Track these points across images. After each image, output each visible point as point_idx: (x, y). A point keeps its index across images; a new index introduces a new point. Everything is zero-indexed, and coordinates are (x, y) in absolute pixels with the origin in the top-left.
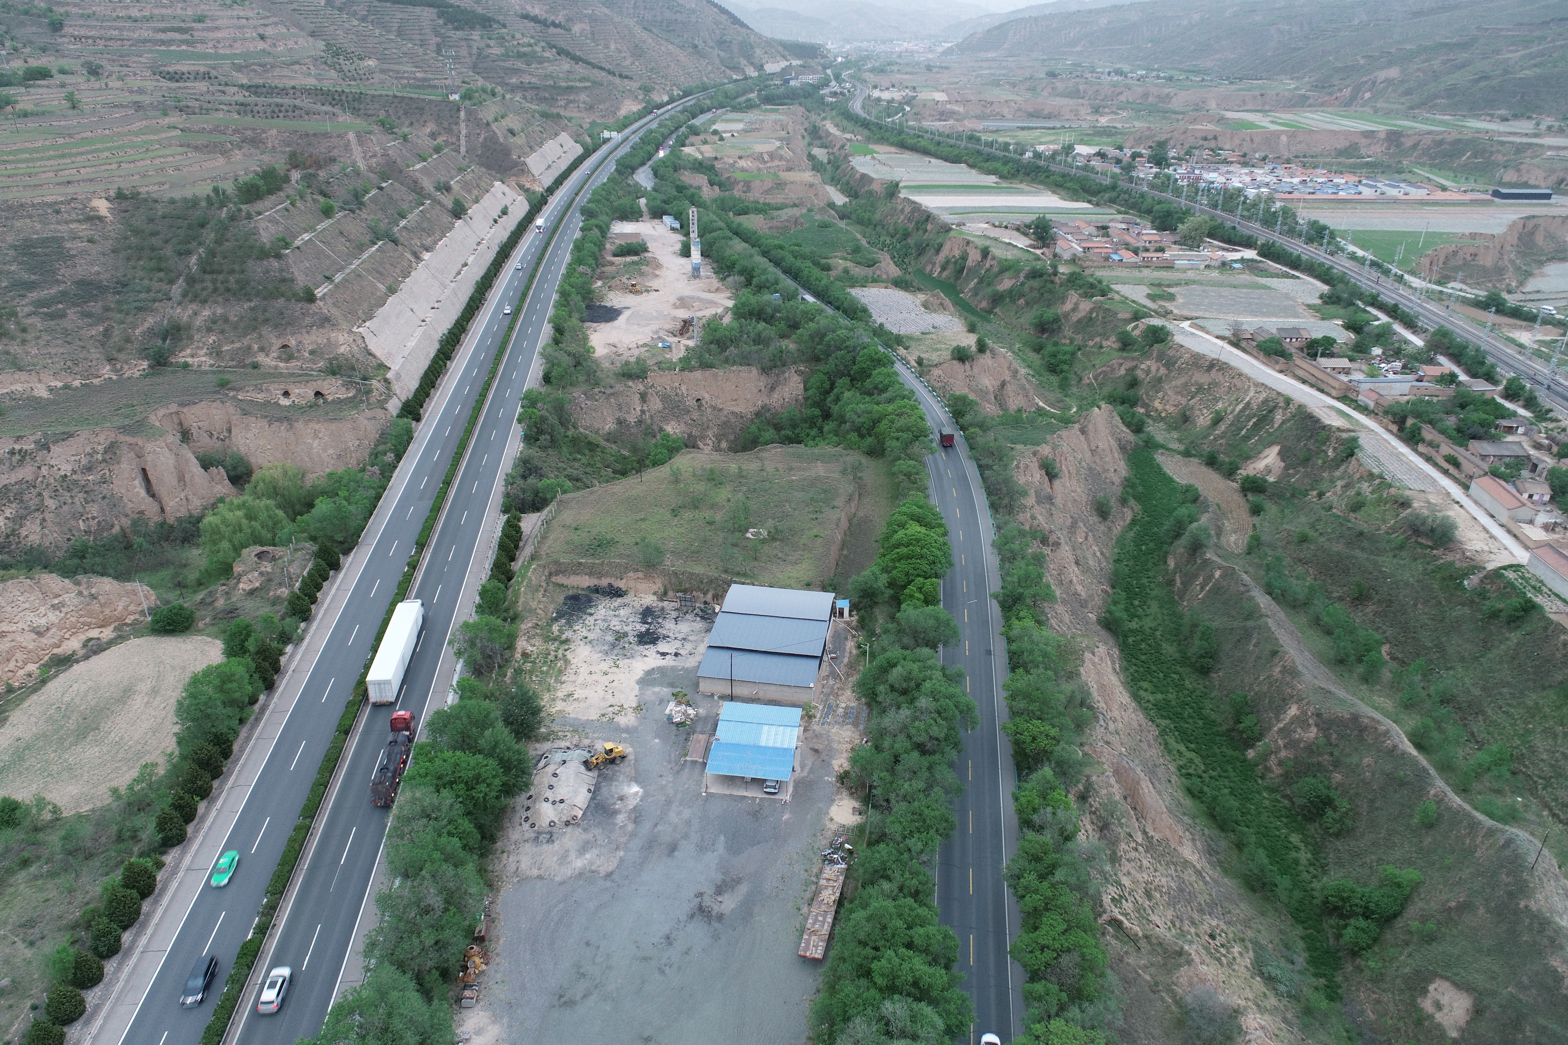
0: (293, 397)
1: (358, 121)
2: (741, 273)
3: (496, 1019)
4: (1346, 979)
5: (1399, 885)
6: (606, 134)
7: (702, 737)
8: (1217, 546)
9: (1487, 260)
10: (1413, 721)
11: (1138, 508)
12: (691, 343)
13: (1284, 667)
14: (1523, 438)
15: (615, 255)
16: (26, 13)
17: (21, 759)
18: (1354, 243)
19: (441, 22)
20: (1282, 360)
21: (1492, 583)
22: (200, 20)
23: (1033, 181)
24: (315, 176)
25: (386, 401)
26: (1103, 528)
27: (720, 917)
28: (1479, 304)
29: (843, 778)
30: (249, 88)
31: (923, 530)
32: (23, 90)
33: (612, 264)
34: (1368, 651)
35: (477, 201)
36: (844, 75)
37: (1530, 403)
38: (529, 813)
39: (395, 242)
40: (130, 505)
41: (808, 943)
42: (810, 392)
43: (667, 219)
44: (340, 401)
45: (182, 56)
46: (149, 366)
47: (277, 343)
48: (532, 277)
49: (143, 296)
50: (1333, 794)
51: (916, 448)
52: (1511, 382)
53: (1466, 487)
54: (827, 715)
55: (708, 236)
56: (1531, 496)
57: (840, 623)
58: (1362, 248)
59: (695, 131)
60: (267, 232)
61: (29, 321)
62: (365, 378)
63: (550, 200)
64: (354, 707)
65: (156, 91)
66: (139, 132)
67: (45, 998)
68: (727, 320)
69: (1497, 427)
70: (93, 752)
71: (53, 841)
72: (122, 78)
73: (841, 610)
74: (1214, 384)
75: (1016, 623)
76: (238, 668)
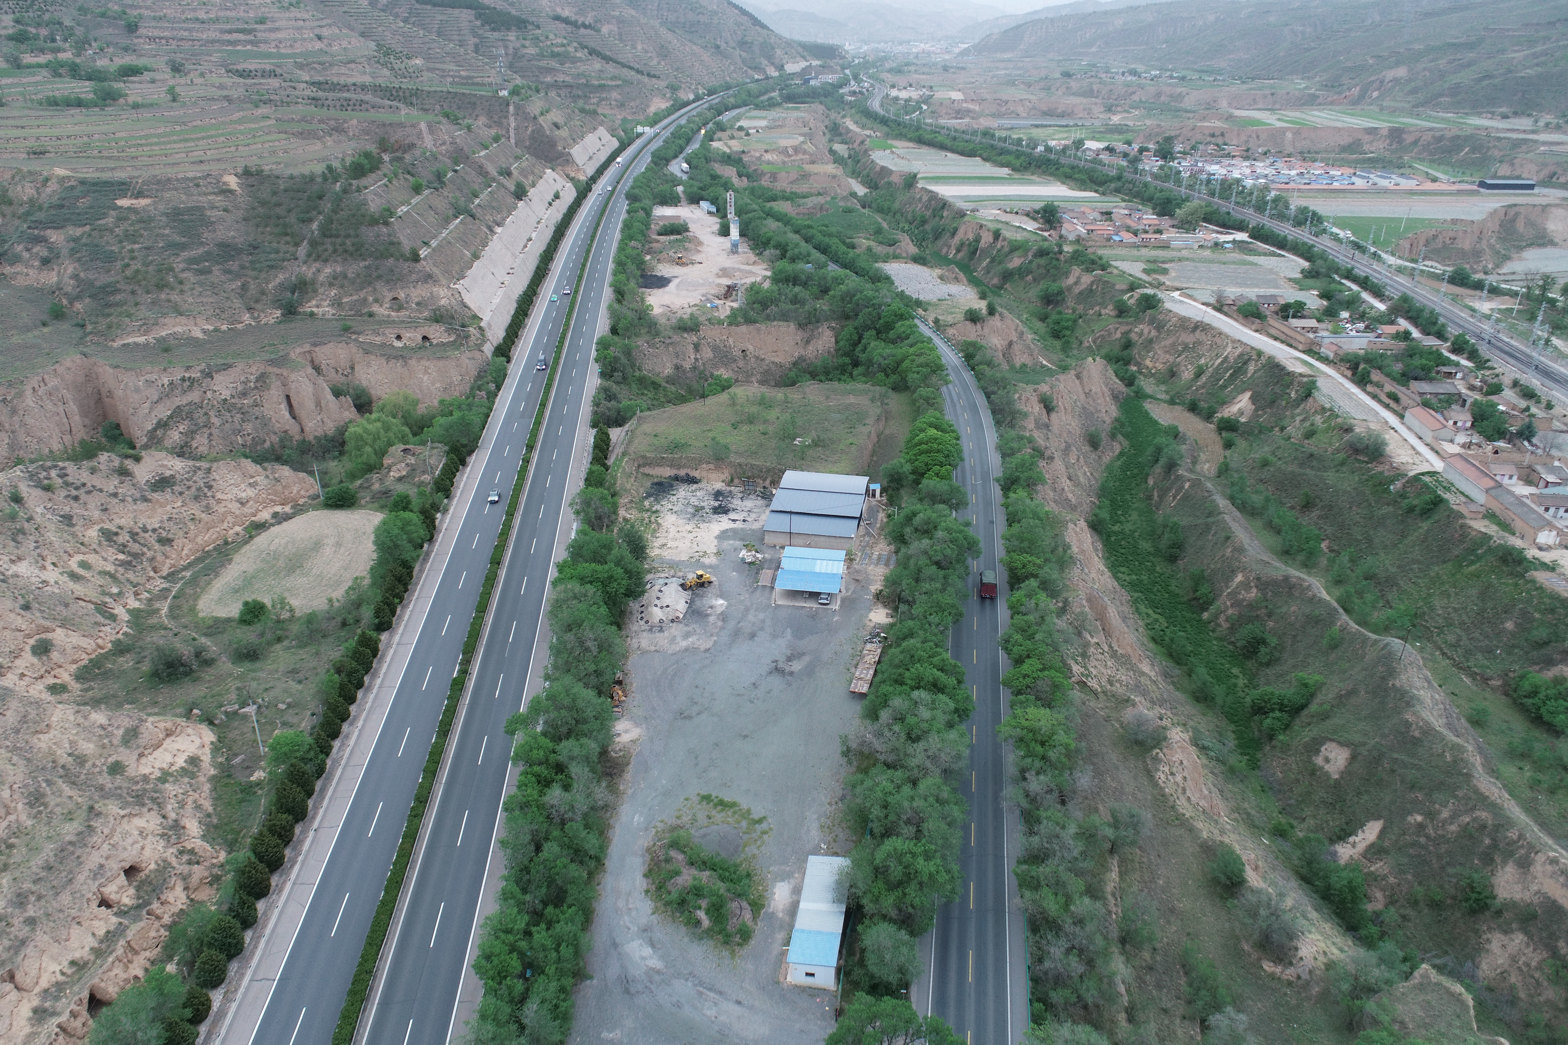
0: (404, 340)
1: (425, 114)
2: (776, 247)
3: (637, 725)
4: (1264, 755)
5: (1306, 685)
6: (640, 129)
7: (770, 573)
8: (1191, 469)
9: (1466, 244)
10: (1338, 592)
11: (1126, 443)
12: (735, 305)
13: (1234, 547)
14: (1460, 381)
15: (660, 234)
16: (103, 15)
17: (252, 582)
18: (1334, 224)
19: (478, 23)
20: (1258, 321)
21: (1412, 486)
22: (262, 21)
23: (1044, 173)
24: (400, 159)
25: (482, 345)
26: (1093, 456)
27: (791, 674)
28: (1444, 278)
29: (878, 596)
30: (313, 84)
31: (940, 434)
32: (123, 85)
33: (658, 241)
34: (1308, 543)
35: (533, 185)
36: (863, 75)
37: (1473, 355)
38: (643, 615)
39: (473, 216)
40: (278, 425)
41: (857, 685)
42: (841, 343)
43: (704, 204)
44: (443, 344)
45: (250, 55)
46: (283, 315)
47: (389, 296)
48: (588, 251)
49: (273, 256)
50: (1266, 636)
51: (934, 379)
52: (1457, 337)
53: (1402, 417)
54: (865, 559)
55: (745, 217)
56: (1455, 423)
57: (873, 500)
58: (1344, 229)
59: (721, 127)
60: (374, 205)
61: (184, 275)
62: (463, 326)
63: (594, 187)
64: (500, 549)
65: (237, 87)
66: (240, 121)
67: (320, 709)
68: (766, 285)
69: (1438, 372)
70: (304, 580)
71: (295, 628)
72: (202, 75)
73: (874, 491)
74: (1200, 343)
75: (1013, 496)
76: (412, 516)
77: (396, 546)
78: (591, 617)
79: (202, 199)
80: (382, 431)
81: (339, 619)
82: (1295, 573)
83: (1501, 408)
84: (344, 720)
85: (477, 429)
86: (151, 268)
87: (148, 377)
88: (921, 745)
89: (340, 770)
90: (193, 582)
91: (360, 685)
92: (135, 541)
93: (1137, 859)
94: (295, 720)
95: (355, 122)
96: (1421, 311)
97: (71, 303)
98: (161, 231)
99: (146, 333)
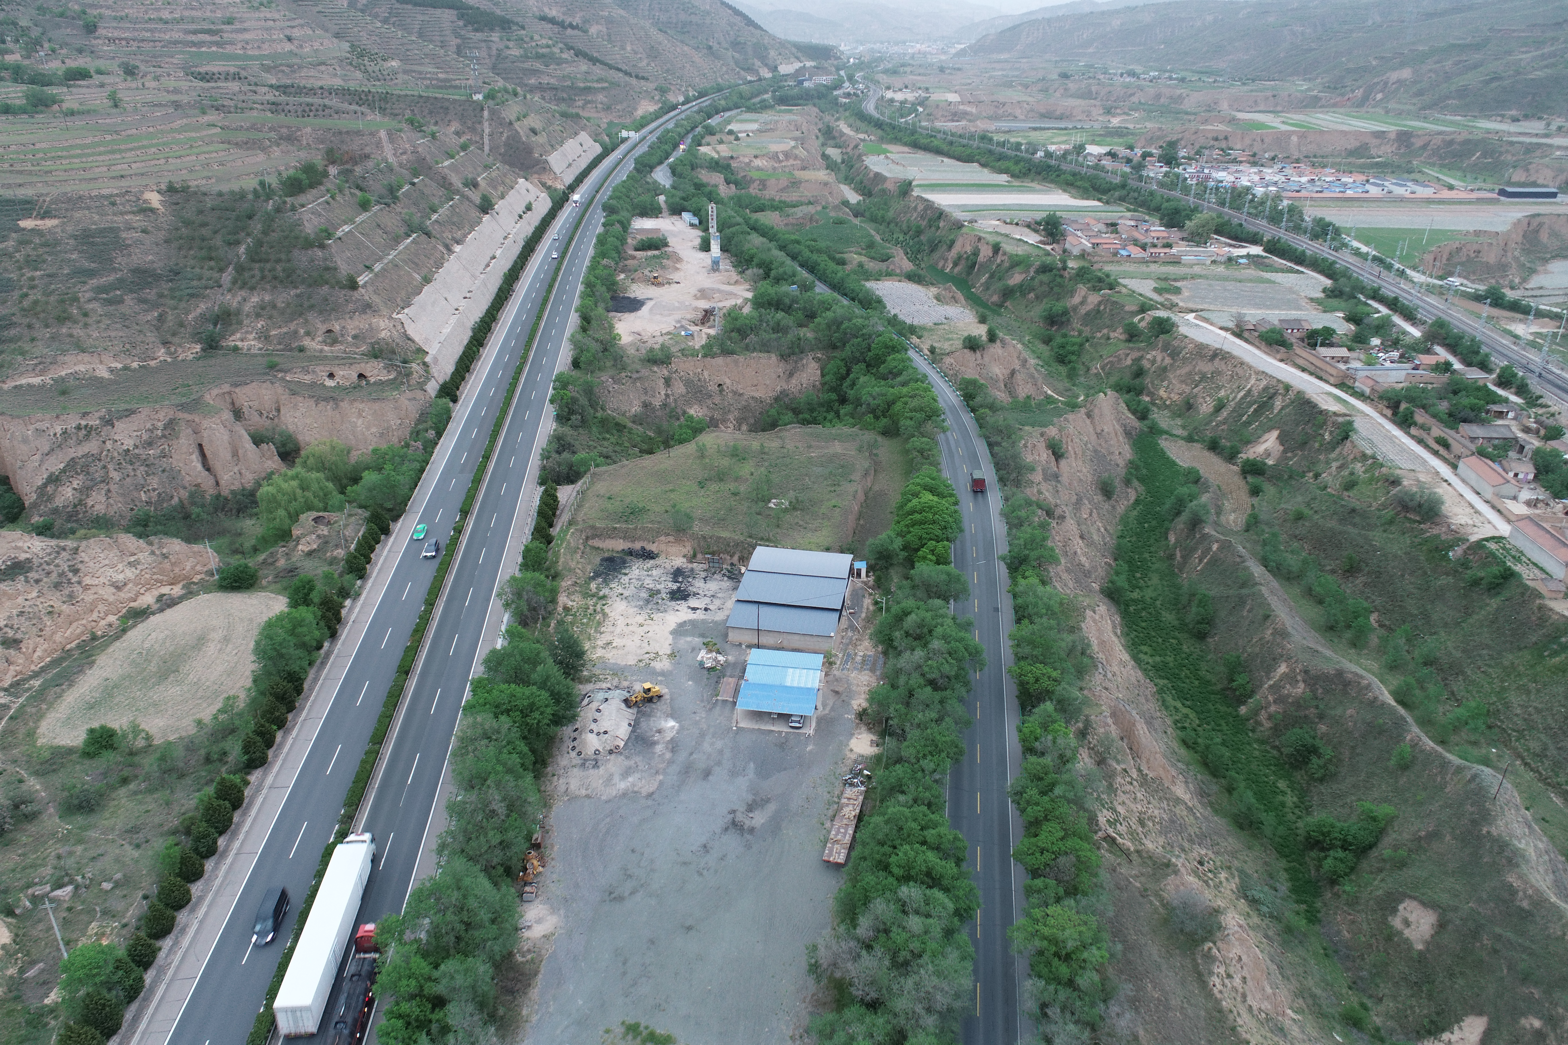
0: (337, 379)
1: (386, 119)
2: (759, 266)
3: (554, 910)
4: (1325, 904)
5: (1374, 819)
6: (624, 134)
7: (732, 681)
8: (1217, 524)
9: (1491, 257)
10: (1397, 681)
11: (1141, 489)
12: (712, 332)
13: (1275, 629)
14: (1513, 423)
15: (637, 249)
16: (62, 15)
17: (111, 696)
18: (1357, 238)
19: (461, 23)
20: (1283, 349)
21: (1475, 553)
22: (229, 22)
23: (1045, 179)
24: (351, 171)
25: (425, 383)
26: (1107, 506)
27: (752, 830)
28: (1478, 298)
29: (862, 715)
30: (278, 88)
31: (935, 499)
32: (65, 89)
33: (634, 258)
34: (1356, 618)
35: (502, 197)
36: (858, 76)
37: (1522, 390)
38: (575, 743)
39: (428, 234)
40: (188, 478)
41: (831, 850)
42: (827, 378)
43: (686, 216)
44: (381, 383)
45: (214, 57)
46: (203, 350)
47: (323, 328)
49: (195, 283)
50: (1318, 743)
51: (929, 426)
52: (1504, 370)
53: (1454, 467)
54: (846, 662)
55: (728, 231)
56: (1516, 475)
57: (858, 583)
58: (1367, 244)
59: (710, 131)
60: (310, 225)
61: (90, 306)
62: (405, 362)
63: (572, 196)
64: (412, 652)
65: (191, 90)
66: (181, 130)
67: (155, 889)
68: (747, 310)
69: (1488, 412)
70: (176, 690)
71: (149, 763)
72: (157, 78)
73: (859, 571)
74: (1217, 373)
75: (1022, 581)
76: (307, 614)
77: (281, 656)
78: (500, 768)
79: (119, 219)
80: (299, 492)
81: (203, 752)
82: (1349, 664)
84: (179, 908)
85: (404, 491)
86: (52, 298)
87: (39, 425)
88: (910, 979)
89: (162, 987)
90: (40, 696)
91: (211, 852)
94: (119, 906)
95: (310, 130)
96: (1459, 337)
98: (68, 256)
99: (42, 373)
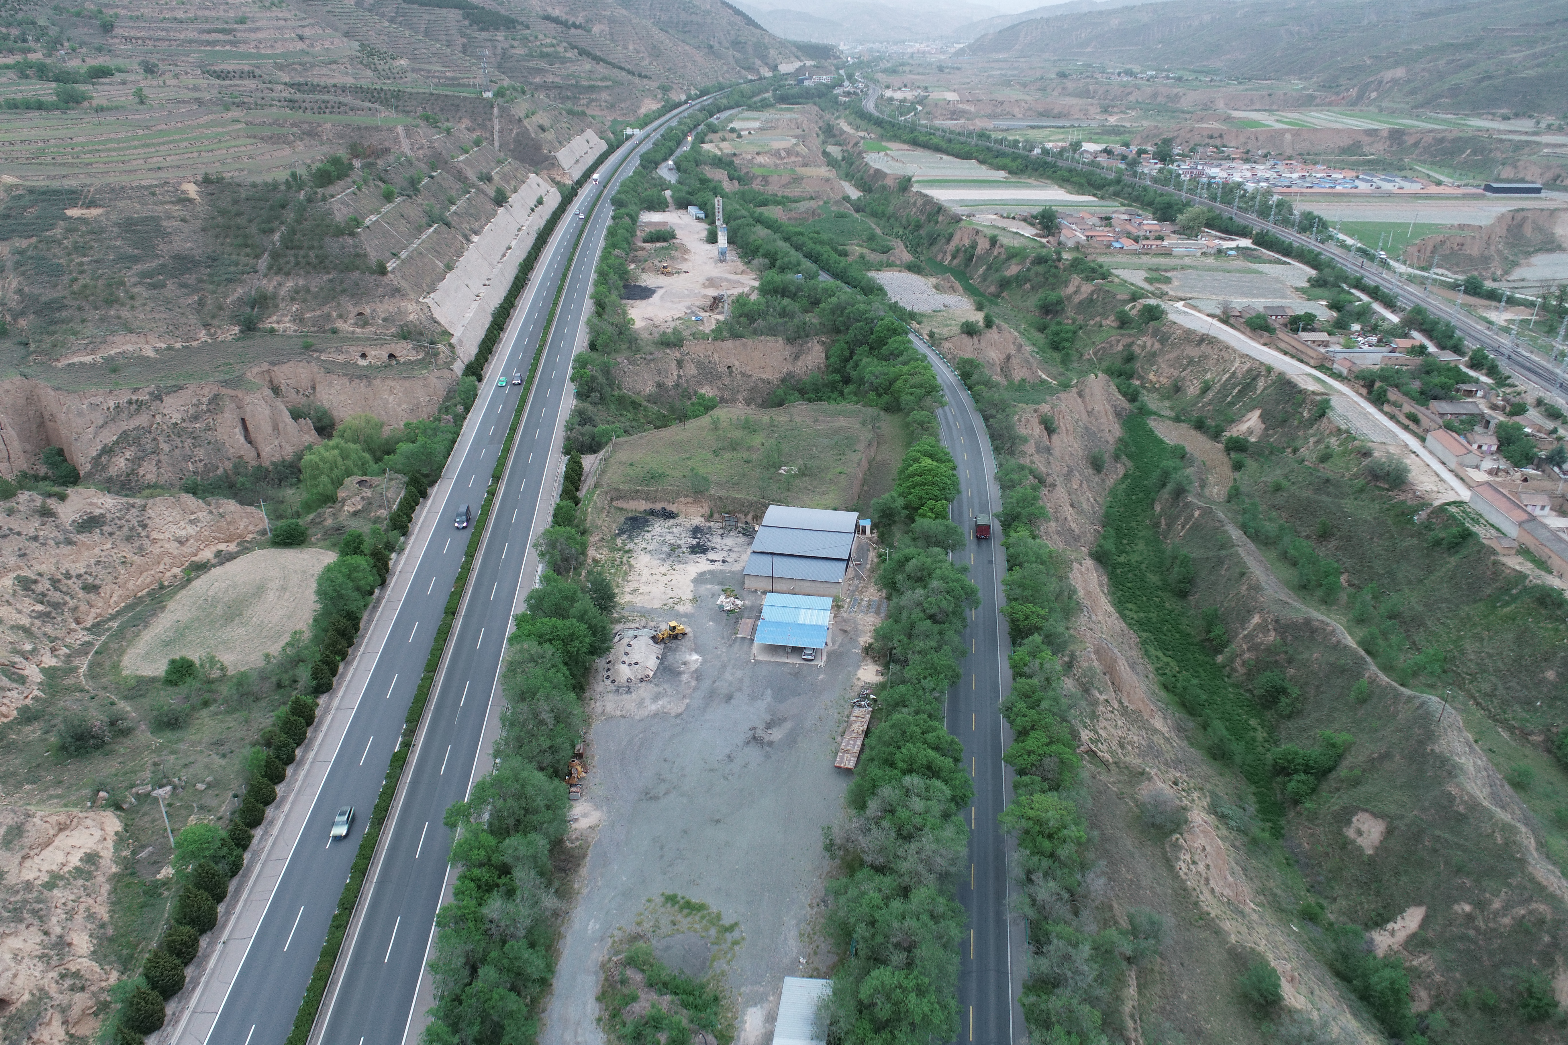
0: (369, 359)
1: (401, 116)
2: (765, 256)
3: (597, 807)
4: (1289, 822)
5: (1333, 745)
6: (629, 131)
7: (750, 622)
8: (1200, 494)
9: (1474, 250)
10: (1361, 632)
11: (1130, 464)
12: (721, 318)
13: (1250, 585)
14: (1481, 400)
15: (646, 241)
16: (78, 15)
17: (183, 635)
18: (1341, 231)
19: (466, 23)
20: (1266, 334)
21: (1437, 517)
22: (242, 21)
23: (1041, 176)
24: (374, 164)
25: (451, 363)
26: (1096, 479)
27: (770, 744)
28: (1454, 287)
29: (868, 650)
30: (292, 85)
31: (935, 463)
32: (91, 87)
33: (643, 249)
34: (1327, 578)
35: (515, 191)
36: (858, 75)
37: (1492, 371)
38: (609, 673)
39: (448, 225)
40: (232, 450)
41: (842, 758)
42: (832, 360)
43: (692, 210)
44: (411, 363)
45: (228, 56)
46: (241, 331)
47: (354, 311)
48: (570, 260)
49: (232, 269)
50: (1287, 684)
51: (928, 401)
52: (1476, 352)
53: (1423, 440)
54: (853, 606)
55: (734, 224)
56: (1480, 447)
57: (863, 538)
58: (1351, 236)
59: (713, 129)
60: (340, 214)
61: (136, 290)
62: (432, 343)
63: (580, 192)
64: (456, 596)
65: (210, 88)
66: (208, 125)
67: (243, 790)
68: (754, 297)
69: (1458, 390)
70: (241, 631)
71: (225, 690)
72: (176, 76)
73: (864, 527)
74: (1206, 357)
75: (1013, 534)
76: (361, 561)
77: (340, 596)
78: (547, 684)
79: (159, 208)
80: (339, 459)
81: (274, 679)
82: (1318, 615)
83: (1528, 430)
84: (267, 803)
85: (440, 458)
86: (100, 283)
87: (93, 400)
88: (913, 846)
89: (259, 866)
90: (120, 634)
91: (290, 759)
92: (56, 589)
93: (1157, 968)
94: (214, 803)
95: (328, 126)
96: (1436, 323)
97: (15, 320)
98: (113, 243)
99: (93, 352)
